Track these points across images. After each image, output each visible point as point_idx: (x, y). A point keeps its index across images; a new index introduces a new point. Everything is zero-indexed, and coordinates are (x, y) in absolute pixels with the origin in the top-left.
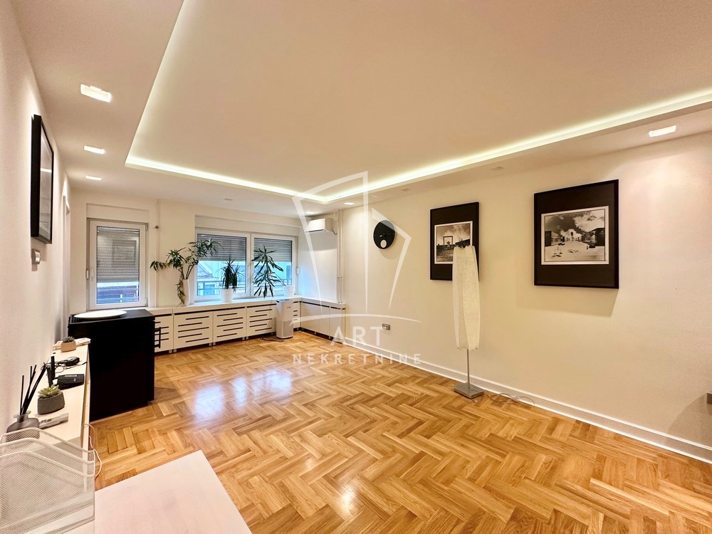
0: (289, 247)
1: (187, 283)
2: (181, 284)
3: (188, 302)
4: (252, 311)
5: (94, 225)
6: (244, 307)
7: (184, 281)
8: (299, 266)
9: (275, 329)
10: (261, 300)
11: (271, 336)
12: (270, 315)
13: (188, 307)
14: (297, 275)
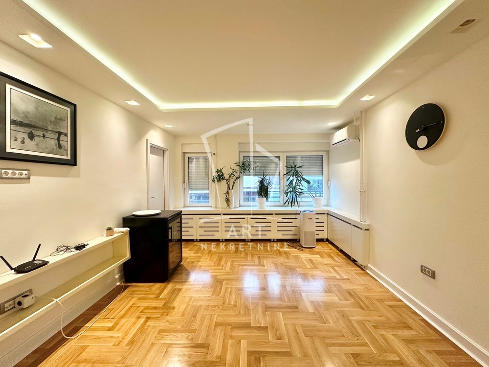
0: (320, 161)
1: (232, 192)
2: (228, 193)
3: (232, 206)
4: (279, 218)
5: (187, 156)
6: (272, 214)
7: (230, 191)
8: (331, 180)
9: (300, 237)
10: (289, 209)
11: (295, 242)
12: (295, 223)
13: (233, 210)
14: (329, 187)
